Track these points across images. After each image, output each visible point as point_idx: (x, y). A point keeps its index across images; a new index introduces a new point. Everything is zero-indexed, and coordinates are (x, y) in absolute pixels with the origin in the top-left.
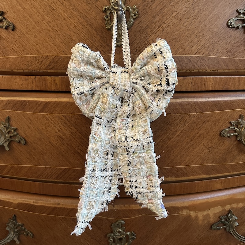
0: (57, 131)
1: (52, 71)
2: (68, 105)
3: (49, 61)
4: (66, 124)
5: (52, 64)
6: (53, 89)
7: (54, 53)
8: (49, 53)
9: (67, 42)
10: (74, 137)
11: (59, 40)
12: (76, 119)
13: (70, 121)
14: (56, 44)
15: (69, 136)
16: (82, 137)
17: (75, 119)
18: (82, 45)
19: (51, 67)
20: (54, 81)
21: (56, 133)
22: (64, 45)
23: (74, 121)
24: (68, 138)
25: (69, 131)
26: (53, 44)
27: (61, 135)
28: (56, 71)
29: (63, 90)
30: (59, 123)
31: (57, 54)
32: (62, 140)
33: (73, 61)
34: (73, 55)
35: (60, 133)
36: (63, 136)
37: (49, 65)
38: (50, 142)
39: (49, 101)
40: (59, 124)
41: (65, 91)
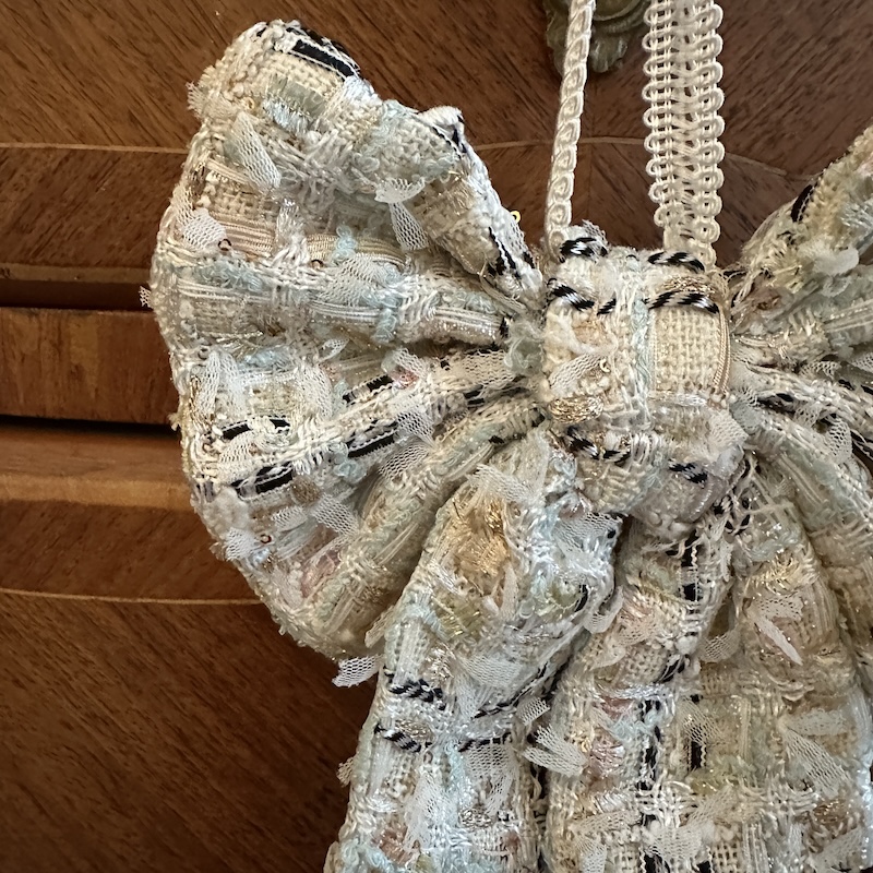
0: (76, 717)
1: (43, 273)
2: (158, 535)
3: (13, 196)
4: (140, 668)
5: (43, 220)
6: (51, 406)
7: (56, 129)
8: (18, 133)
9: (158, 40)
10: (199, 765)
11: (97, 20)
12: (221, 640)
13: (171, 654)
14: (72, 53)
15: (163, 755)
16: (264, 772)
17: (213, 640)
18: (290, 41)
19: (30, 239)
20: (58, 346)
21: (69, 727)
22: (132, 68)
23: (205, 656)
24: (154, 773)
25: (165, 720)
26: (48, 54)
27: (106, 745)
28: (70, 275)
29: (125, 418)
30: (86, 662)
31: (81, 138)
32: (115, 782)
33: (205, 200)
34: (202, 134)
35: (95, 734)
36: (120, 758)
37: (18, 227)
38: (23, 788)
39: (14, 494)
40: (90, 670)
41: (138, 420)
